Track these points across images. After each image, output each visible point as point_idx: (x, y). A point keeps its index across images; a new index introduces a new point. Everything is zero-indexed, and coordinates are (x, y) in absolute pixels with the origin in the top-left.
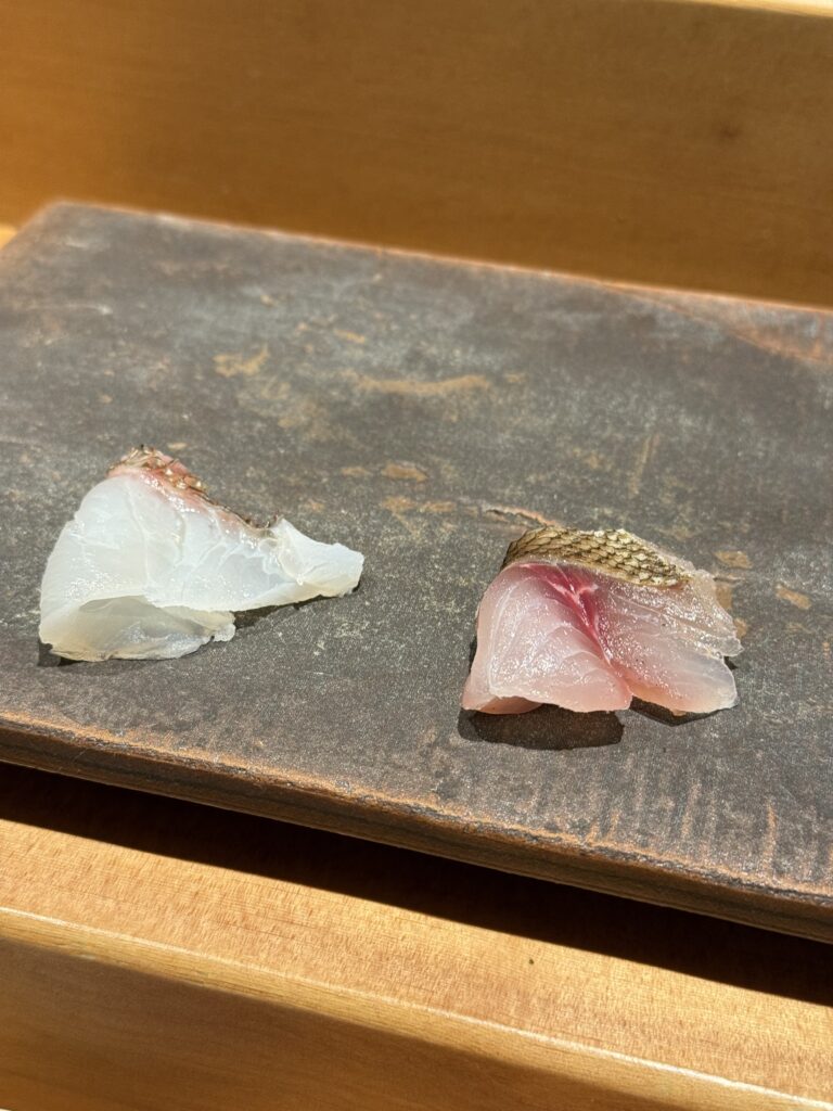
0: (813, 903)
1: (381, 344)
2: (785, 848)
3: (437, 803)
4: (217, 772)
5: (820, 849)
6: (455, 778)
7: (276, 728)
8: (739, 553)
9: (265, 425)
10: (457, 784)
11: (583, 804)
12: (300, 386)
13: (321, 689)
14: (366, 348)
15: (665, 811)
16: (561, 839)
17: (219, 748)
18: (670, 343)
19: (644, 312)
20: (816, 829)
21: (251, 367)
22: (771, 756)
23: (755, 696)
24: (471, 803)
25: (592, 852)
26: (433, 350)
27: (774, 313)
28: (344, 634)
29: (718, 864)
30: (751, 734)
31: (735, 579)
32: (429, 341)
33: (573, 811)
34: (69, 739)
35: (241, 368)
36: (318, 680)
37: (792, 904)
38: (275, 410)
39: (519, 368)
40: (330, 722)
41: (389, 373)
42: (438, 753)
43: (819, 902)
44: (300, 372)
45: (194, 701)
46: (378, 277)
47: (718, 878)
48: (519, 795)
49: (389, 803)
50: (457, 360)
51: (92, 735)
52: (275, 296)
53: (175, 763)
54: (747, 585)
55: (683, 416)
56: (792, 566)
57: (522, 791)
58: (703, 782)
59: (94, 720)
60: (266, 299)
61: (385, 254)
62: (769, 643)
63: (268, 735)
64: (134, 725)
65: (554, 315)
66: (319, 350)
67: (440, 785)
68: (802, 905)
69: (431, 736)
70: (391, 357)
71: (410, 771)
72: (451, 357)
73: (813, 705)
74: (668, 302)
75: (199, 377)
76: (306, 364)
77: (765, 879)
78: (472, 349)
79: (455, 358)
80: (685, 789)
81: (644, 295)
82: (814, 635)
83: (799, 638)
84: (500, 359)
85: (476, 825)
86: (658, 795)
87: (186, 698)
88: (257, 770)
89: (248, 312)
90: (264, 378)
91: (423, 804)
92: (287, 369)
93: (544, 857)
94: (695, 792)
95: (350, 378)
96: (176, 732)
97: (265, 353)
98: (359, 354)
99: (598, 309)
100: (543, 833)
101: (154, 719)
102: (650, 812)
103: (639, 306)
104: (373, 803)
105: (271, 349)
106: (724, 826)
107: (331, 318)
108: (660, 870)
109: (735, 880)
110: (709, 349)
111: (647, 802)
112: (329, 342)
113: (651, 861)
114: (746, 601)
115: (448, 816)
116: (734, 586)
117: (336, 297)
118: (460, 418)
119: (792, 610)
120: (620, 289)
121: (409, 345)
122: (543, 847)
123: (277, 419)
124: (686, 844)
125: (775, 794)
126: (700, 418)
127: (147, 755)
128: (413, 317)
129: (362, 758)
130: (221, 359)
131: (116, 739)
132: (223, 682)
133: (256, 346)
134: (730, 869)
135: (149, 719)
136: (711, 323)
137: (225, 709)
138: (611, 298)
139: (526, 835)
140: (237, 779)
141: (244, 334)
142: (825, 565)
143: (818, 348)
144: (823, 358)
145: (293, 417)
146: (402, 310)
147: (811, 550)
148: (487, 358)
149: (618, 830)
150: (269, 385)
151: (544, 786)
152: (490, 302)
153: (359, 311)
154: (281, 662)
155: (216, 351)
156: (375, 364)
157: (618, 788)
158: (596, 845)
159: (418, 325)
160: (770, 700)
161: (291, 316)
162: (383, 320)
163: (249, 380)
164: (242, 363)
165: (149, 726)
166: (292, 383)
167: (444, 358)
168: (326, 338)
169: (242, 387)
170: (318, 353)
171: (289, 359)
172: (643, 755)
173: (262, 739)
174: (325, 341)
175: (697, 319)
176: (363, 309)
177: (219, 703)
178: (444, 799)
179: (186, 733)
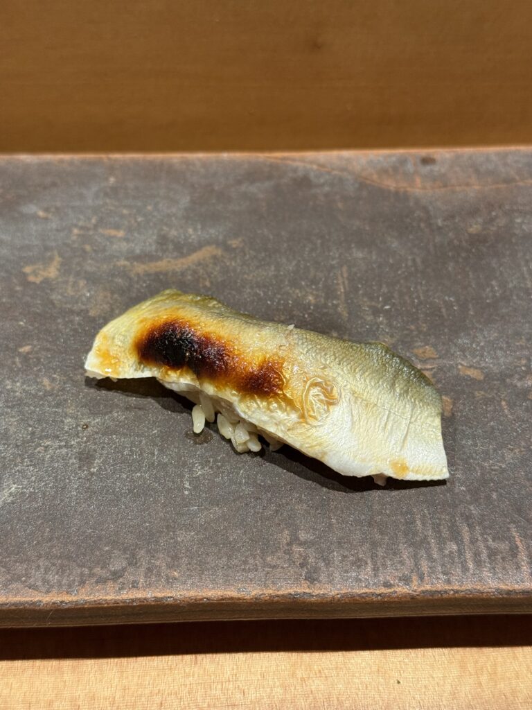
1: (136, 235)
3: (309, 587)
4: (153, 603)
6: (314, 564)
7: (182, 558)
8: (427, 347)
9: (81, 318)
10: (316, 569)
11: (401, 563)
12: (92, 279)
13: (202, 518)
14: (127, 240)
15: (453, 553)
16: (396, 592)
17: (149, 585)
18: (326, 195)
19: (300, 174)
21: (52, 272)
22: (501, 495)
23: (476, 453)
24: (330, 581)
25: (418, 595)
26: (173, 233)
27: (381, 159)
28: (200, 472)
30: (484, 482)
31: (430, 367)
32: (166, 224)
33: (397, 570)
34: (39, 605)
35: (45, 274)
36: (195, 514)
38: (83, 303)
39: (236, 235)
40: (216, 544)
41: (152, 257)
42: (295, 548)
44: (88, 268)
45: (117, 552)
46: (112, 180)
47: (501, 592)
48: (359, 567)
49: (278, 596)
50: (193, 237)
51: (55, 599)
52: (47, 210)
53: (121, 604)
54: (440, 369)
55: (354, 250)
56: (463, 350)
57: (359, 563)
58: (468, 525)
59: (52, 587)
60: (41, 214)
61: (109, 159)
62: (470, 410)
63: (178, 566)
64: (82, 583)
65: (243, 188)
66: (95, 248)
67: (307, 573)
69: (285, 536)
70: (148, 244)
71: (283, 568)
72: (187, 235)
73: (512, 450)
74: (312, 162)
75: (18, 288)
76: (89, 261)
77: (530, 585)
78: (199, 227)
79: (190, 236)
80: (459, 533)
81: (294, 160)
82: (493, 398)
83: (487, 401)
84: (221, 230)
85: (339, 596)
86: (445, 543)
87: (109, 552)
88: (181, 595)
89: (33, 228)
90: (66, 279)
91: (299, 590)
92: (79, 269)
93: (386, 605)
94: (466, 536)
95: (125, 266)
96: (115, 580)
97: (58, 259)
98: (124, 246)
99: (269, 177)
100: (383, 590)
101: (94, 575)
102: (444, 556)
103: (295, 170)
104: (266, 599)
105: (61, 255)
106: (492, 554)
107: (94, 221)
108: (463, 596)
109: (511, 591)
110: (353, 195)
111: (441, 550)
112: (99, 240)
113: (457, 592)
114: (443, 381)
115: (319, 595)
116: (432, 372)
117: (90, 202)
118: (211, 283)
119: (473, 382)
120: (276, 158)
121: (156, 231)
122: (385, 599)
123: (88, 311)
124: (474, 574)
125: (514, 522)
126: (366, 250)
127: (99, 604)
128: (149, 208)
129: (248, 566)
130: (28, 270)
131: (73, 598)
132: (131, 532)
133: (49, 254)
134: (507, 585)
135: (91, 575)
136: (345, 173)
137: (140, 553)
138: (274, 167)
139: (373, 595)
140: (167, 605)
141: (37, 246)
142: (482, 344)
143: (418, 180)
144: (424, 188)
145: (98, 306)
146: (139, 204)
147: (469, 335)
148: (212, 231)
149: (429, 576)
150: (70, 283)
151: (372, 556)
152: (196, 186)
153: (110, 210)
154: (165, 506)
155: (22, 264)
156: (138, 251)
157: (419, 544)
158: (420, 590)
159: (155, 214)
160: (486, 453)
161: (64, 224)
162: (130, 215)
163: (54, 282)
164: (44, 270)
165: (92, 581)
166: (87, 279)
167: (183, 237)
168: (96, 237)
169: (52, 290)
170: (95, 251)
171: (77, 260)
172: (424, 516)
173: (175, 571)
174: (96, 240)
175: (335, 172)
176: (112, 208)
177: (135, 549)
178: (311, 583)
179: (121, 580)
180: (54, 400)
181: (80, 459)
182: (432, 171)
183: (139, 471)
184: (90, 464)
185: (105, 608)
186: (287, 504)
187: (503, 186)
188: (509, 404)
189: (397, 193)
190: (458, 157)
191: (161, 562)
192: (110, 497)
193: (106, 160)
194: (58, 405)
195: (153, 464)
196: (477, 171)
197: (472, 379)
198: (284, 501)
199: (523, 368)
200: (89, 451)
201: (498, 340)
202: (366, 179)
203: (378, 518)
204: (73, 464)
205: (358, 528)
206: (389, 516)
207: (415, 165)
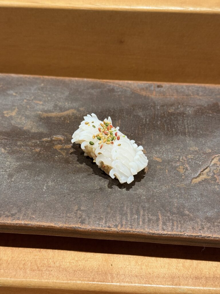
0: (173, 236)
1: (46, 103)
2: (164, 224)
3: (80, 225)
4: (24, 225)
5: (172, 223)
6: (84, 218)
7: (37, 212)
10: (84, 220)
11: (116, 220)
12: (27, 117)
13: (47, 199)
14: (43, 105)
15: (135, 218)
16: (112, 230)
17: (24, 219)
18: (119, 95)
19: (111, 87)
20: (170, 218)
21: (14, 114)
22: (158, 201)
23: (152, 186)
24: (88, 224)
25: (120, 232)
26: (60, 104)
27: (143, 85)
28: (50, 184)
29: (149, 230)
30: (153, 196)
32: (58, 101)
33: (114, 222)
35: (11, 114)
36: (45, 198)
37: (167, 237)
38: (22, 125)
39: (83, 106)
40: (51, 208)
41: (50, 111)
42: (79, 212)
43: (174, 236)
44: (27, 114)
45: (15, 208)
46: (42, 85)
47: (150, 233)
48: (100, 220)
49: (69, 227)
50: (67, 106)
52: (16, 93)
53: (12, 225)
56: (156, 151)
57: (100, 219)
58: (143, 210)
60: (14, 94)
61: (43, 78)
62: (153, 172)
65: (89, 91)
67: (81, 220)
68: (170, 237)
69: (76, 208)
70: (50, 107)
71: (72, 218)
72: (65, 105)
73: (166, 186)
74: (117, 84)
76: (28, 111)
77: (161, 232)
78: (70, 102)
79: (66, 105)
80: (139, 212)
81: (110, 83)
82: (163, 168)
83: (160, 169)
84: (77, 104)
85: (91, 229)
86: (133, 215)
87: (12, 207)
88: (34, 224)
89: (10, 98)
90: (18, 116)
91: (77, 226)
92: (23, 113)
93: (108, 234)
94: (142, 213)
95: (40, 114)
96: (11, 217)
97: (17, 109)
98: (41, 107)
99: (99, 88)
100: (107, 229)
101: (5, 214)
102: (132, 219)
103: (110, 86)
104: (65, 228)
106: (149, 220)
107: (32, 98)
108: (136, 234)
109: (154, 233)
110: (129, 96)
111: (131, 217)
113: (134, 232)
115: (84, 228)
117: (33, 91)
118: (70, 121)
120: (104, 82)
121: (54, 103)
122: (108, 232)
123: (23, 128)
124: (141, 226)
125: (160, 210)
127: (5, 224)
128: (54, 95)
129: (60, 216)
130: (5, 112)
132: (21, 201)
133: (14, 108)
134: (152, 231)
136: (128, 89)
137: (23, 208)
138: (102, 84)
139: (103, 230)
140: (29, 227)
141: (10, 104)
142: (164, 150)
143: (154, 93)
144: (156, 95)
145: (27, 126)
146: (50, 93)
147: (160, 146)
148: (74, 104)
149: (125, 225)
150: (19, 118)
151: (106, 217)
152: (72, 89)
153: (39, 95)
154: (35, 194)
155: (4, 110)
156: (46, 109)
157: (123, 214)
158: (120, 230)
159: (55, 97)
160: (156, 186)
161: (21, 98)
162: (46, 97)
163: (14, 117)
164: (11, 113)
165: (4, 216)
166: (25, 117)
167: (63, 105)
168: (32, 103)
169: (12, 119)
170: (30, 108)
171: (23, 110)
172: (128, 205)
173: (34, 215)
174: (32, 104)
175: (124, 88)
176: (40, 94)
177: (21, 207)
178: (82, 224)
179: (14, 216)
180: (4, 156)
181: (9, 176)
182: (160, 90)
183: (29, 182)
184: (12, 178)
185: (7, 226)
186: (79, 197)
187: (185, 97)
188: (168, 171)
189: (145, 96)
190: (171, 86)
191: (29, 212)
192: (16, 189)
193: (42, 78)
194: (5, 158)
195: (34, 180)
196: (177, 91)
197: (157, 161)
198: (78, 196)
199: (177, 159)
200: (12, 174)
201: (170, 149)
202: (135, 91)
203: (111, 205)
204: (6, 177)
205: (103, 207)
206: (115, 204)
207: (155, 87)
